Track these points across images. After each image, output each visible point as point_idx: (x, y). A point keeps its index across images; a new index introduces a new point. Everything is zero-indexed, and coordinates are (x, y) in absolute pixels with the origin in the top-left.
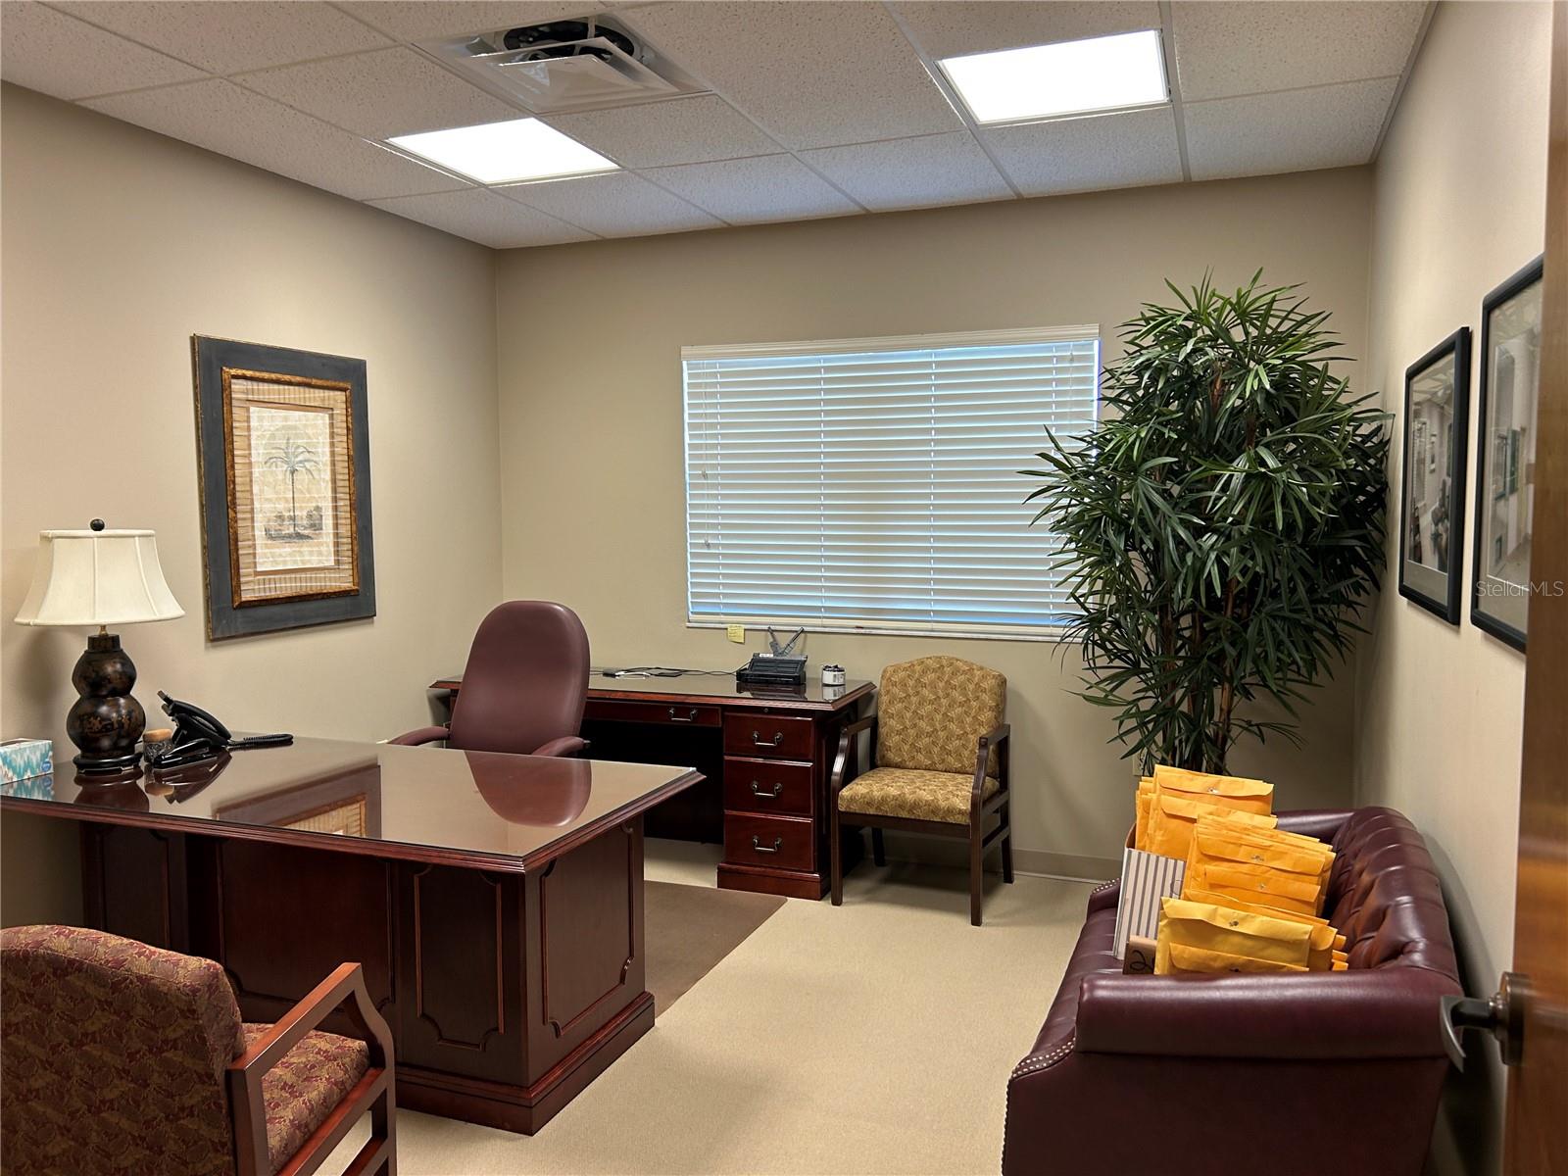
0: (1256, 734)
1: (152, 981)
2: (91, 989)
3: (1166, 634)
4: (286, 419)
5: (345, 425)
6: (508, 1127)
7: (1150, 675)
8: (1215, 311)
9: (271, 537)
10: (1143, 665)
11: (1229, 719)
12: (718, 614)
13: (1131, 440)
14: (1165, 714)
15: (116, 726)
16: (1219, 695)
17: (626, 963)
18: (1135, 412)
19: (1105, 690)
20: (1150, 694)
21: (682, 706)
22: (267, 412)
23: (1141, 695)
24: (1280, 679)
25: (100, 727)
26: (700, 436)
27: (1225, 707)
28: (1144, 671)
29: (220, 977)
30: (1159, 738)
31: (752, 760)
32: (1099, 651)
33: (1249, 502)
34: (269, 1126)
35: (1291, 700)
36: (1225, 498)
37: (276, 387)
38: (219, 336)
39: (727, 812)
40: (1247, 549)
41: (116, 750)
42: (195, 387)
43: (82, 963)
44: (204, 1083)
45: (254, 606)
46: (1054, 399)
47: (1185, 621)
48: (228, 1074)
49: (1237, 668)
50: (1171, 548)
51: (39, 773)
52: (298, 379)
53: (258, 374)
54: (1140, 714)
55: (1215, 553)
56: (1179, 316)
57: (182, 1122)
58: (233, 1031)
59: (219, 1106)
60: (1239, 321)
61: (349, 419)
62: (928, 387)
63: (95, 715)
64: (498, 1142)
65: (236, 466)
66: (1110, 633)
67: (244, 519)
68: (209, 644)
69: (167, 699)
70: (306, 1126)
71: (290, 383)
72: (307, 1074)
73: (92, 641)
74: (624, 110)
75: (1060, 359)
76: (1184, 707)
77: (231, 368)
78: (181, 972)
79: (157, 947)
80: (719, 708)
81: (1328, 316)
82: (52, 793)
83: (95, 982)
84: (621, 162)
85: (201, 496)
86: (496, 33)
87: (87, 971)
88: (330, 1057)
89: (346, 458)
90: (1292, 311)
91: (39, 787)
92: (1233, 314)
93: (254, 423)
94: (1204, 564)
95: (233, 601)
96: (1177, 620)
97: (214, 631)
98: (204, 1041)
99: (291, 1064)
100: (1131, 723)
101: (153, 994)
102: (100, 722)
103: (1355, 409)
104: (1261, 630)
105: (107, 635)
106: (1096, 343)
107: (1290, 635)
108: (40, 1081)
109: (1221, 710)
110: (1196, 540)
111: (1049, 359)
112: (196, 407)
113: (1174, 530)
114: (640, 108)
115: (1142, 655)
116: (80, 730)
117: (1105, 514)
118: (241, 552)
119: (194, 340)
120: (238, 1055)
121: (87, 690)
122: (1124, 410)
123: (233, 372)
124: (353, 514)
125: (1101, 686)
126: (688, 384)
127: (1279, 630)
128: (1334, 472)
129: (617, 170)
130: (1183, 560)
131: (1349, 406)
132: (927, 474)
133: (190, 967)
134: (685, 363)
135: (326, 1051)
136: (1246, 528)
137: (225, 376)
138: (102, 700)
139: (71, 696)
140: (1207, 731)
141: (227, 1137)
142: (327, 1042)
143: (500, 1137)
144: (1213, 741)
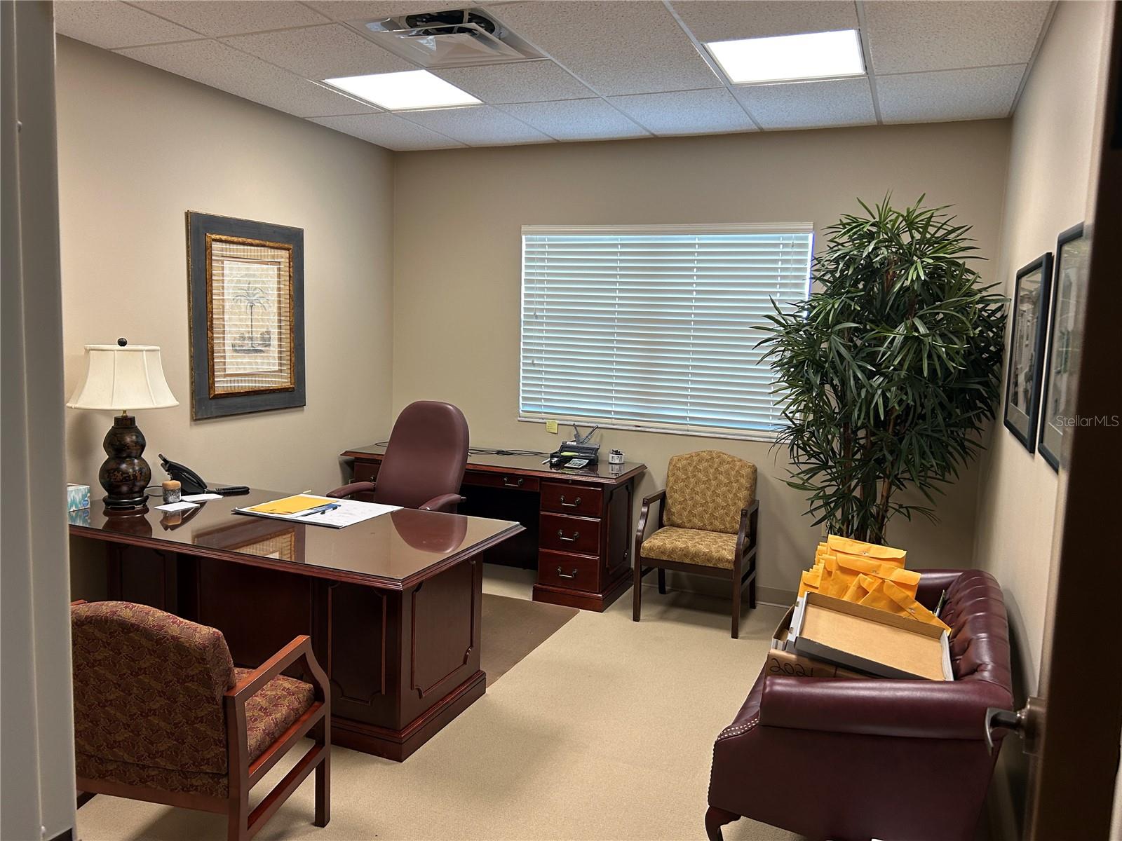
0: (905, 514)
1: (180, 640)
2: (144, 642)
3: (847, 442)
4: (248, 269)
5: (288, 274)
6: (386, 756)
7: (834, 470)
8: (891, 221)
9: (236, 351)
10: (830, 463)
11: (887, 502)
12: (540, 413)
13: (828, 309)
14: (843, 497)
15: (132, 478)
16: (880, 486)
17: (468, 651)
18: (834, 287)
19: (803, 479)
20: (834, 483)
21: (513, 476)
22: (235, 265)
23: (827, 483)
24: (922, 476)
25: (121, 478)
26: (532, 288)
27: (885, 494)
28: (831, 467)
29: (221, 640)
30: (839, 514)
31: (559, 515)
32: (801, 452)
33: (906, 356)
34: (248, 733)
35: (930, 491)
36: (889, 353)
37: (242, 247)
38: (204, 212)
39: (541, 550)
40: (904, 388)
41: (130, 493)
42: (188, 247)
43: (139, 626)
44: (209, 703)
45: (224, 397)
46: (779, 274)
47: (861, 433)
48: (225, 698)
49: (892, 468)
50: (852, 385)
51: (81, 507)
52: (257, 242)
53: (230, 238)
54: (825, 497)
55: (881, 390)
56: (867, 223)
57: (196, 725)
58: (229, 672)
59: (219, 718)
60: (907, 229)
61: (291, 269)
62: (692, 261)
63: (118, 470)
64: (379, 765)
65: (214, 301)
66: (808, 440)
67: (218, 338)
68: (193, 423)
69: (165, 460)
70: (273, 733)
71: (251, 245)
72: (275, 701)
73: (117, 420)
74: (487, 67)
75: (785, 245)
76: (857, 493)
77: (212, 234)
78: (198, 635)
79: (184, 618)
80: (538, 479)
81: (969, 229)
82: (89, 521)
83: (146, 638)
84: (484, 100)
85: (189, 322)
86: (400, 17)
87: (142, 631)
88: (290, 693)
89: (288, 296)
90: (945, 223)
91: (81, 516)
92: (904, 223)
93: (226, 272)
94: (873, 396)
95: (209, 395)
96: (855, 432)
97: (196, 413)
98: (210, 678)
99: (266, 695)
100: (821, 502)
101: (180, 647)
102: (122, 475)
103: (984, 294)
104: (911, 444)
105: (127, 416)
106: (811, 236)
107: (931, 447)
108: (112, 695)
109: (882, 496)
110: (869, 380)
111: (777, 245)
112: (188, 261)
113: (854, 373)
114: (498, 67)
115: (830, 456)
116: (108, 479)
117: (808, 359)
118: (215, 361)
119: (188, 215)
120: (231, 687)
121: (113, 453)
122: (827, 286)
123: (213, 237)
124: (292, 335)
125: (800, 476)
126: (526, 252)
127: (924, 445)
128: (965, 337)
129: (481, 104)
130: (859, 395)
131: (980, 291)
132: (688, 322)
133: (203, 632)
134: (523, 237)
135: (288, 689)
136: (903, 373)
137: (208, 239)
138: (122, 460)
139: (102, 456)
140: (872, 511)
141: (222, 737)
142: (288, 683)
143: (380, 762)
144: (876, 518)
